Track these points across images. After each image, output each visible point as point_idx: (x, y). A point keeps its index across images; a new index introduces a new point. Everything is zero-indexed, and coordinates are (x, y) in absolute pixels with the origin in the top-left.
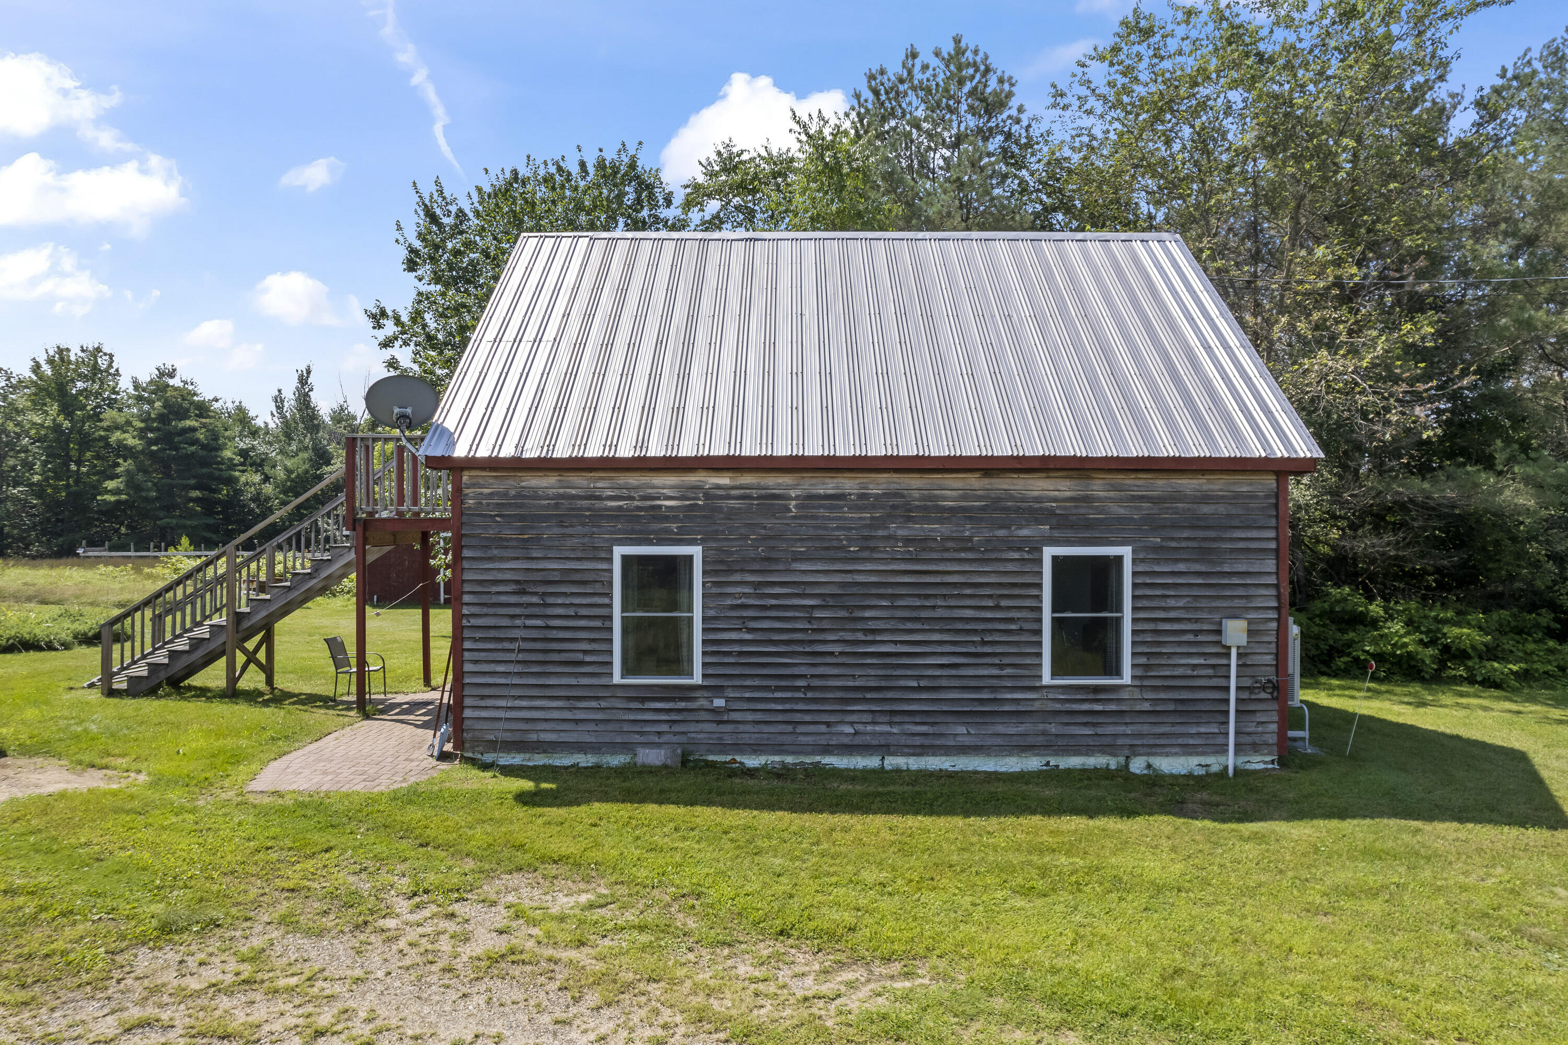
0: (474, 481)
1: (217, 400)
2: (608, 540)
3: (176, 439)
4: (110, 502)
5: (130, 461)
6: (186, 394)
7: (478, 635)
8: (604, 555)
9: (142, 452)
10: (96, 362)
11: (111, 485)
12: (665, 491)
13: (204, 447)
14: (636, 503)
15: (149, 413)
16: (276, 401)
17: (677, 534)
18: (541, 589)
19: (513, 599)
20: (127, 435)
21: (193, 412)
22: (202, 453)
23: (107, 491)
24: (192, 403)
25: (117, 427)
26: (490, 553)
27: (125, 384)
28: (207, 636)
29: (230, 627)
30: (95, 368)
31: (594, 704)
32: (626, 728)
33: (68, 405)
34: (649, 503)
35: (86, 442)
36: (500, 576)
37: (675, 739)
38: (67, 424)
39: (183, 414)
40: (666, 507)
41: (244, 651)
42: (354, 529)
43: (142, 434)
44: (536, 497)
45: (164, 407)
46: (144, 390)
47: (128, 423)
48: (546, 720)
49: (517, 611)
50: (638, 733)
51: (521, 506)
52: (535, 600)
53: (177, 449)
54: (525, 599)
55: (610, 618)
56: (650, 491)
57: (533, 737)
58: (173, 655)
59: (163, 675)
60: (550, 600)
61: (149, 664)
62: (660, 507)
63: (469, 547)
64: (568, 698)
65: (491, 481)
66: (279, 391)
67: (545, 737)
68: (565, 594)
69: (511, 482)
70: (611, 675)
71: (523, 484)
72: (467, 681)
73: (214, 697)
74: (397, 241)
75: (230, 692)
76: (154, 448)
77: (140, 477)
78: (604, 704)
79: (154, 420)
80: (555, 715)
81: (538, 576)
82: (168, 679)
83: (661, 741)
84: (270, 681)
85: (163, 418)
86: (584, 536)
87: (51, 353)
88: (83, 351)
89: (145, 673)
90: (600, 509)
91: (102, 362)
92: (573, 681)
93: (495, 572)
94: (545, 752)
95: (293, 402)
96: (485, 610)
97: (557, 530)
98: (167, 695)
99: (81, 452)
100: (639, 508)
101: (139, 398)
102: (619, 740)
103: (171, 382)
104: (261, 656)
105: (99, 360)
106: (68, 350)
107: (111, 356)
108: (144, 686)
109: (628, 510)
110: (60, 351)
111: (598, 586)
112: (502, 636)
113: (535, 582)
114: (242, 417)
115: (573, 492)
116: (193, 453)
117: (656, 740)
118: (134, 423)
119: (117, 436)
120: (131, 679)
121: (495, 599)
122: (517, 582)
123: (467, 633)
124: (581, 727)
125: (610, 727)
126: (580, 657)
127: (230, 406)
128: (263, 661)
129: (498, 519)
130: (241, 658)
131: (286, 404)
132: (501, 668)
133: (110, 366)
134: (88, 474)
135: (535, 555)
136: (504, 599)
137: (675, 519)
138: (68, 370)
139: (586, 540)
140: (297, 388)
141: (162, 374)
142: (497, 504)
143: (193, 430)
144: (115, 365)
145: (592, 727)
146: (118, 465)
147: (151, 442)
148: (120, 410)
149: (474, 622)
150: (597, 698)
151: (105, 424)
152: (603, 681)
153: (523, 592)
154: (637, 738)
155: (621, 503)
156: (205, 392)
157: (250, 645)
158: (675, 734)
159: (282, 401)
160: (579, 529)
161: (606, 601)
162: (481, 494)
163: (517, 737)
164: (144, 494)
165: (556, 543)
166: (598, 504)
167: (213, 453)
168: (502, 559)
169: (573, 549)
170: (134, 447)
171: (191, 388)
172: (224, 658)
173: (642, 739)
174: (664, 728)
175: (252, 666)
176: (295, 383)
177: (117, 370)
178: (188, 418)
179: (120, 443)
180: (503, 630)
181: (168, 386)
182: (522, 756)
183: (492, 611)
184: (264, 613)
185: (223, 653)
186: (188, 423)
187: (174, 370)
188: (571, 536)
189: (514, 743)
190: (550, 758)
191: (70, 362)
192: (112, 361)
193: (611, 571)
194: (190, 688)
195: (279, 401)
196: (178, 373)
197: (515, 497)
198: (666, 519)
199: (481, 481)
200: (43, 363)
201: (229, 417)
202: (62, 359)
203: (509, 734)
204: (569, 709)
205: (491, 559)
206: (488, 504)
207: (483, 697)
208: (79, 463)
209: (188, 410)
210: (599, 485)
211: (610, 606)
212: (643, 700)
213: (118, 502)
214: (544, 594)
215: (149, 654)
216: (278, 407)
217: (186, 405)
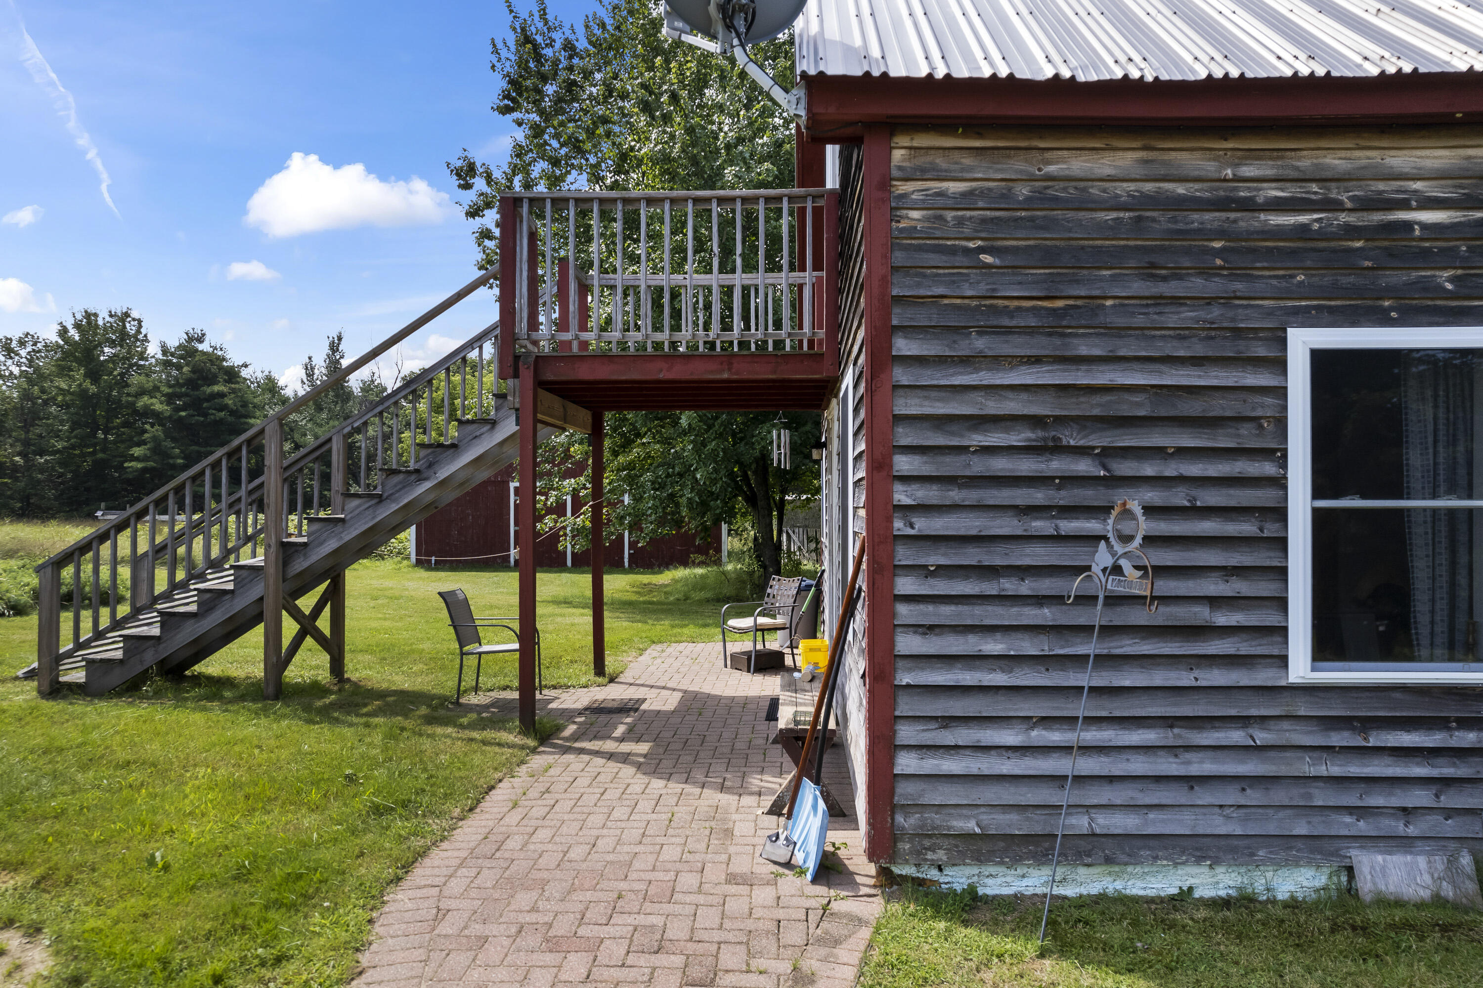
0: (923, 160)
1: (246, 366)
2: (1270, 313)
3: (205, 405)
4: (137, 470)
5: (157, 427)
6: (215, 359)
7: (935, 558)
8: (1261, 351)
9: (170, 417)
10: (124, 327)
11: (137, 451)
12: (1418, 185)
13: (232, 413)
14: (1344, 218)
15: (176, 379)
16: (307, 369)
17: (1452, 296)
18: (1098, 440)
19: (1026, 466)
20: (154, 400)
21: (222, 377)
22: (231, 419)
23: (133, 458)
24: (221, 368)
25: (142, 392)
26: (963, 348)
27: (153, 349)
28: (230, 586)
29: (272, 570)
30: (123, 334)
31: (1236, 736)
32: (1321, 797)
33: (95, 372)
34: (1377, 217)
35: (114, 408)
36: (993, 406)
37: (1450, 827)
38: (93, 389)
39: (211, 380)
40: (1424, 226)
41: (296, 614)
42: (516, 375)
43: (170, 399)
44: (1086, 204)
45: (193, 371)
46: (172, 355)
47: (156, 388)
48: (1111, 779)
49: (1038, 496)
50: (1350, 810)
51: (1048, 224)
52: (1083, 466)
53: (205, 415)
54: (1057, 465)
55: (1280, 514)
56: (1381, 186)
57: (1080, 823)
58: (169, 620)
59: (150, 658)
60: (1125, 468)
61: (126, 638)
62: (1408, 226)
63: (908, 330)
64: (1169, 722)
65: (967, 161)
66: (310, 358)
67: (1106, 822)
68: (1159, 452)
69: (1018, 166)
70: (1283, 661)
71: (1052, 169)
72: (905, 678)
73: (242, 698)
74: (493, 67)
75: (271, 690)
76: (183, 414)
77: (168, 444)
78: (1262, 737)
79: (182, 386)
80: (1138, 765)
81: (1093, 406)
82: (162, 663)
83: (1412, 831)
84: (337, 666)
85: (192, 384)
86: (1210, 301)
87: (79, 317)
88: (111, 316)
89: (119, 654)
90: (1251, 235)
91: (131, 328)
92: (1184, 678)
93: (978, 397)
94: (1109, 861)
95: (324, 371)
96: (955, 495)
97: (1138, 287)
98: (158, 694)
99: (109, 419)
100: (1351, 231)
101: (167, 364)
102: (1301, 829)
103: (200, 347)
104: (324, 623)
105: (128, 325)
106: (96, 315)
107: (140, 321)
108: (116, 678)
109: (1323, 235)
110: (88, 315)
111: (1245, 430)
112: (998, 561)
113: (1082, 422)
114: (271, 386)
115: (1181, 189)
116: (221, 420)
117: (1399, 827)
118: (162, 389)
119: (145, 400)
120: (91, 664)
121: (978, 466)
122: (1036, 421)
123: (904, 555)
124: (1204, 796)
125: (1279, 796)
126: (1202, 614)
127: (259, 375)
128: (327, 631)
129: (987, 259)
130: (290, 628)
131: (316, 371)
132: (994, 646)
133: (139, 332)
134: (115, 442)
135: (1084, 351)
136: (1000, 465)
137: (1447, 258)
138: (96, 334)
139: (1216, 312)
140: (328, 355)
141: (190, 339)
142: (984, 221)
143: (222, 395)
144: (143, 331)
145: (1231, 796)
146: (145, 431)
147: (178, 409)
148: (147, 375)
149: (922, 525)
150: (1244, 721)
151: (132, 390)
152: (1263, 677)
153: (1057, 449)
154: (1347, 824)
155: (1303, 218)
156: (234, 358)
157: (306, 603)
158: (1449, 813)
159: (312, 369)
160: (1197, 285)
161: (1269, 469)
162: (941, 194)
163: (1035, 825)
164: (171, 461)
165: (1139, 320)
166: (1245, 222)
167: (243, 420)
168: (996, 361)
169: (1182, 334)
170: (162, 413)
171: (220, 353)
172: (260, 629)
173: (1363, 827)
174: (1420, 797)
175: (309, 641)
176: (326, 350)
177: (146, 336)
178: (216, 383)
179: (146, 407)
180: (1000, 548)
181: (197, 350)
182: (1045, 872)
183: (971, 496)
184: (332, 545)
185: (257, 619)
186: (216, 388)
187: (203, 335)
188: (1176, 301)
189: (1027, 838)
190: (1117, 876)
191: (97, 326)
192: (140, 326)
193: (1281, 392)
194: (199, 680)
195: (309, 370)
196: (207, 338)
197: (1029, 203)
198: (1424, 257)
199: (940, 161)
200: (70, 327)
201: (259, 386)
202: (89, 323)
203: (1013, 817)
204: (1172, 750)
205: (967, 361)
206: (960, 221)
207: (947, 721)
208: (106, 432)
209: (215, 376)
210: (1248, 171)
211: (1280, 483)
212: (1367, 724)
213: (144, 470)
214: (1107, 453)
215: (126, 619)
216: (308, 375)
217: (214, 369)
